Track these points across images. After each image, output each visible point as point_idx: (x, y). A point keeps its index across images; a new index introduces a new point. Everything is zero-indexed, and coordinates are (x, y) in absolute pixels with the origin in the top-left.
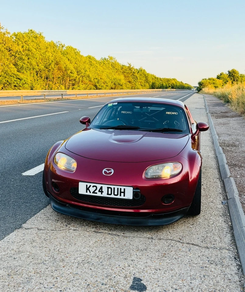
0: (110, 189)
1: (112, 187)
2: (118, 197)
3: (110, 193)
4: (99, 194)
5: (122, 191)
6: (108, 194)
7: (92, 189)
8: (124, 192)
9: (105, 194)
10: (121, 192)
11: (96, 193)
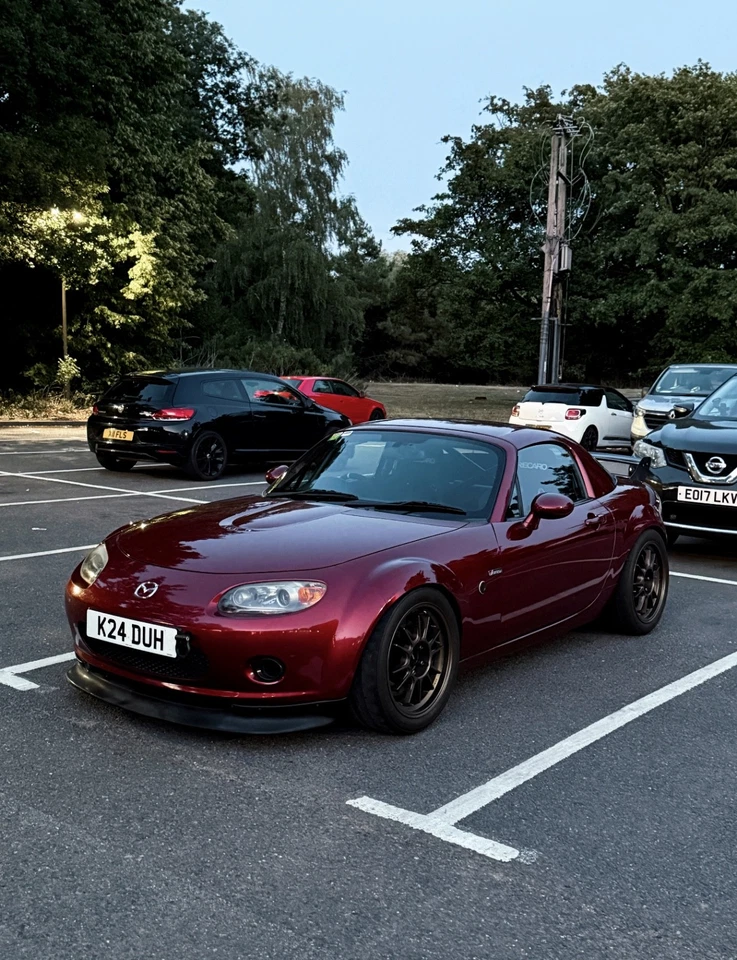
0: (136, 630)
1: (141, 624)
2: (151, 650)
3: (136, 639)
4: (118, 641)
5: (159, 636)
6: (134, 642)
7: (108, 627)
8: (161, 640)
9: (128, 643)
10: (156, 639)
11: (114, 637)
